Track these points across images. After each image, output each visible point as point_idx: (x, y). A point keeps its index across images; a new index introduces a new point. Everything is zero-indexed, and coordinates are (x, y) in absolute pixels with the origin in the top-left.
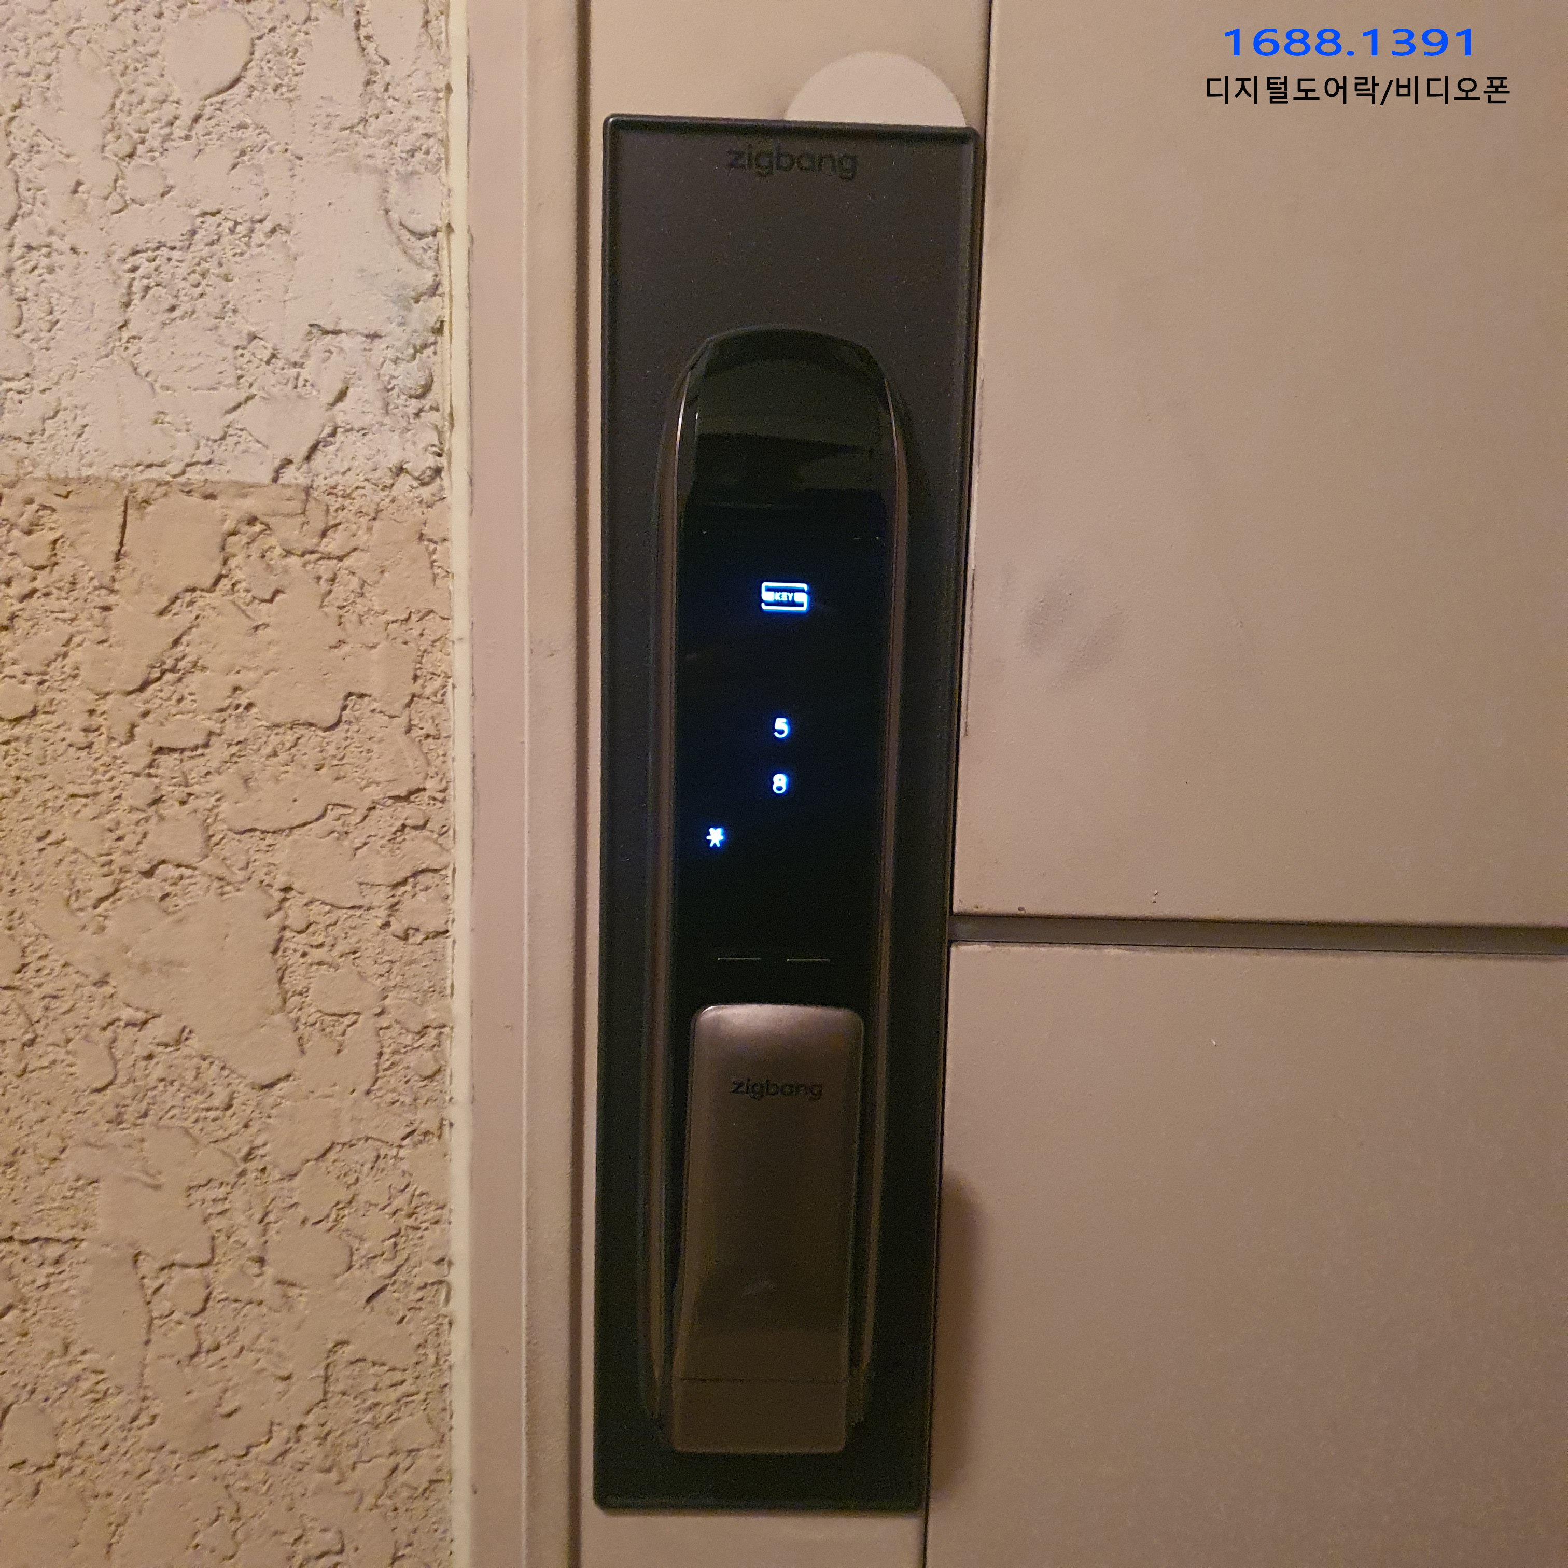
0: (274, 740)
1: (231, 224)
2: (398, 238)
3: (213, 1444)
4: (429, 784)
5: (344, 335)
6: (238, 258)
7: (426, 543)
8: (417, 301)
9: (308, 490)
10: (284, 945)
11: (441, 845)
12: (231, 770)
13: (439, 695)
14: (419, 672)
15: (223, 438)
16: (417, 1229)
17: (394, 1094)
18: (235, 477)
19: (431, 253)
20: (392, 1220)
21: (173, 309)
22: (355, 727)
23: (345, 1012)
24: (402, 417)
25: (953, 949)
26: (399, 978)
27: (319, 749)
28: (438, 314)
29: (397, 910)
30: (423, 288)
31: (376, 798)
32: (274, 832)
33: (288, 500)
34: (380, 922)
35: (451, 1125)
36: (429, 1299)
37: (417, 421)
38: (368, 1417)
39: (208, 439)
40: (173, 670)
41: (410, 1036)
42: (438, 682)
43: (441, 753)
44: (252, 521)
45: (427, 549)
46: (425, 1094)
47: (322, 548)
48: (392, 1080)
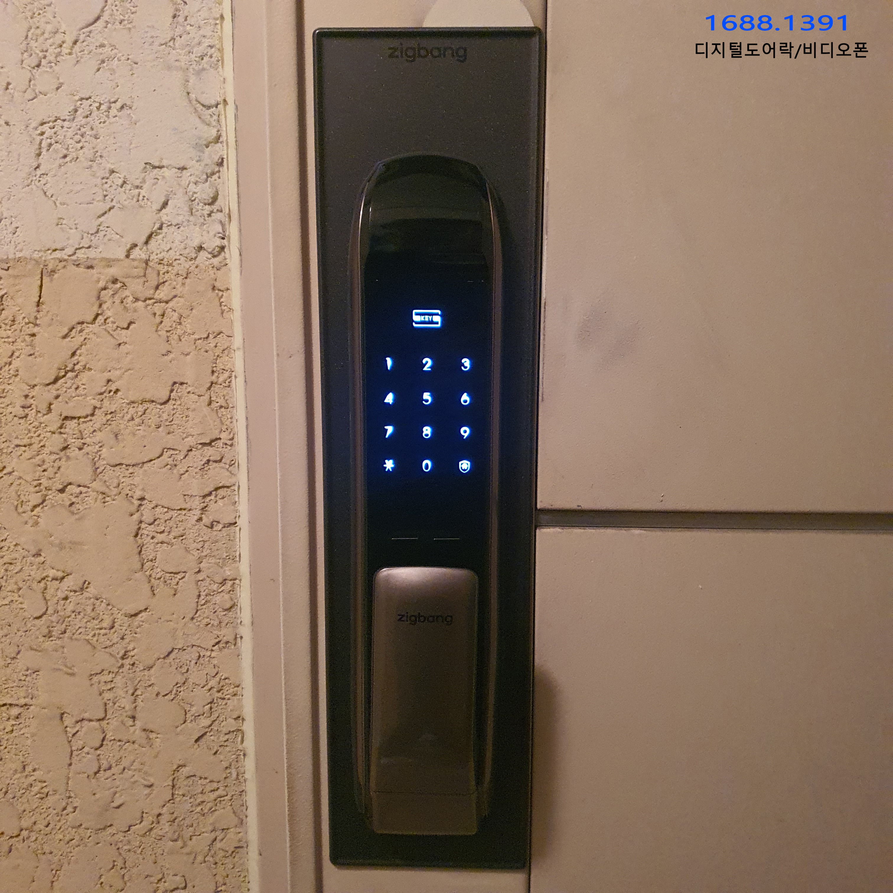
0: (132, 411)
1: (97, 105)
2: (195, 109)
3: (109, 824)
4: (223, 436)
5: (165, 169)
6: (102, 125)
7: (217, 291)
8: (207, 147)
9: (147, 262)
10: (141, 532)
11: (231, 472)
12: (106, 429)
13: (227, 382)
14: (215, 369)
15: (97, 232)
16: (224, 699)
17: (208, 620)
18: (104, 255)
19: (215, 117)
20: (209, 693)
21: (65, 156)
22: (178, 402)
23: (177, 571)
24: (201, 216)
25: (538, 531)
26: (209, 551)
27: (158, 416)
28: (219, 154)
29: (206, 511)
30: (210, 139)
31: (192, 444)
32: (133, 465)
33: (135, 268)
34: (196, 518)
35: (241, 637)
36: (232, 740)
37: (210, 218)
38: (199, 809)
39: (88, 234)
40: (72, 370)
41: (216, 585)
42: (226, 374)
43: (229, 417)
44: (115, 281)
45: (218, 295)
46: (226, 620)
47: (156, 296)
48: (206, 611)
